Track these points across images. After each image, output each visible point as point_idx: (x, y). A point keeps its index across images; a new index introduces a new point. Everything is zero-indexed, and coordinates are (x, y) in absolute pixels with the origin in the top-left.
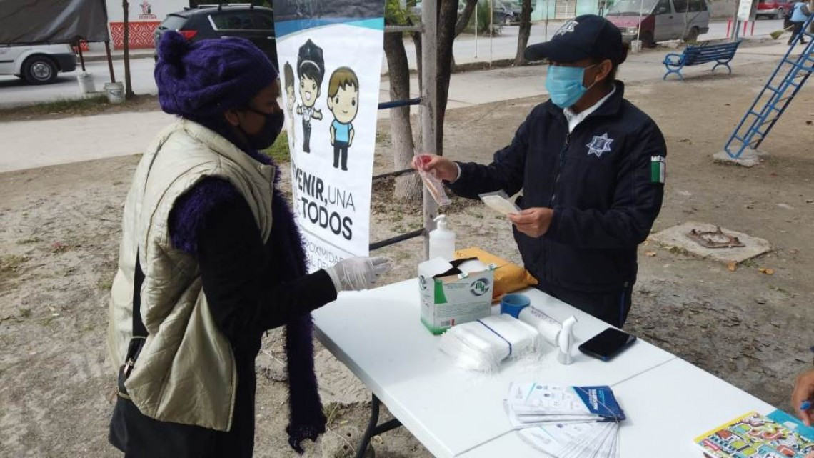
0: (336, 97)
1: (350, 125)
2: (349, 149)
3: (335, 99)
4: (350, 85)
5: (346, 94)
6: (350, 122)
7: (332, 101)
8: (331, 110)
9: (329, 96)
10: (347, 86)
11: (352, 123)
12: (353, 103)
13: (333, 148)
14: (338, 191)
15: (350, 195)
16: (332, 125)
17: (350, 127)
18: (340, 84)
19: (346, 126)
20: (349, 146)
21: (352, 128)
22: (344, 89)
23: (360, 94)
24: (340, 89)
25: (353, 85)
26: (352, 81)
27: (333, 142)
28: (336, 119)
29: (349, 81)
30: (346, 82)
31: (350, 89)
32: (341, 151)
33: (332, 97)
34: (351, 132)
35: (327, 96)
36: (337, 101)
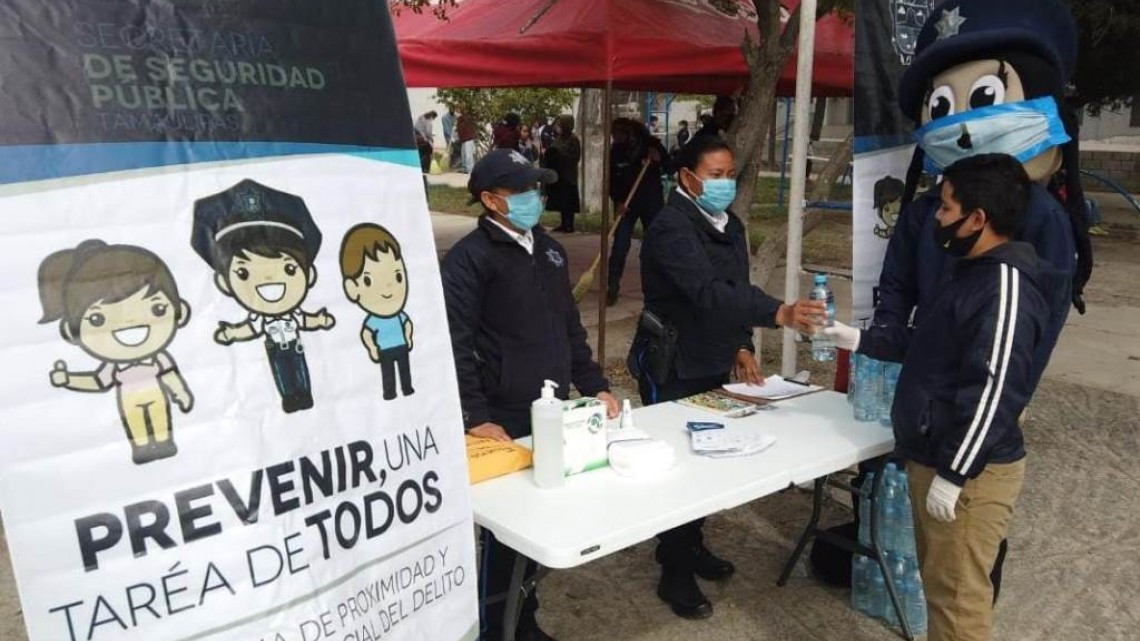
0: (363, 275)
1: (402, 315)
2: (411, 354)
3: (361, 280)
4: (386, 251)
5: (380, 268)
6: (401, 310)
7: (357, 284)
8: (356, 301)
9: (345, 277)
10: (380, 254)
11: (405, 310)
12: (399, 278)
13: (378, 367)
14: (405, 437)
15: (428, 429)
16: (365, 327)
17: (403, 318)
18: (366, 253)
19: (396, 319)
20: (410, 350)
21: (408, 319)
22: (375, 259)
23: (406, 262)
24: (368, 260)
25: (390, 250)
26: (388, 244)
27: (376, 357)
28: (371, 314)
29: (383, 245)
30: (377, 246)
31: (386, 258)
32: (396, 364)
33: (354, 278)
34: (408, 325)
35: (339, 278)
36: (367, 282)
